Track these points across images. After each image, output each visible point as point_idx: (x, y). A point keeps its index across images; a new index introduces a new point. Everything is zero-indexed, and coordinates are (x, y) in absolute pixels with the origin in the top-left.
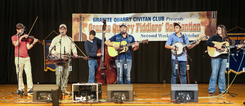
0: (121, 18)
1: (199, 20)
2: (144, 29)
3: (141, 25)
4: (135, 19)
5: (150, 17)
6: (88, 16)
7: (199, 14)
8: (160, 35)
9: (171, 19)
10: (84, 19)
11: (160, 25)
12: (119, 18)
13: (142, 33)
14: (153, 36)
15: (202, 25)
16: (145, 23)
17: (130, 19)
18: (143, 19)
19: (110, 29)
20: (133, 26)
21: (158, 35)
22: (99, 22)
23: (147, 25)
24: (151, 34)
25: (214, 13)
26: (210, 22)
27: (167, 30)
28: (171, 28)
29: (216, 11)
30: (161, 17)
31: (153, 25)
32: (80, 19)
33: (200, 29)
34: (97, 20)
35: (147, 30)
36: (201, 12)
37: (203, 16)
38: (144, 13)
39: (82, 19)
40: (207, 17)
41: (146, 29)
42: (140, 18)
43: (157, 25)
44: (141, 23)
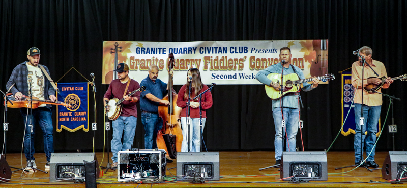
0: (181, 48)
1: (301, 52)
2: (216, 66)
3: (211, 60)
4: (202, 50)
5: (226, 48)
6: (129, 45)
7: (302, 43)
8: (241, 75)
9: (258, 51)
10: (122, 49)
11: (241, 60)
12: (177, 49)
13: (213, 72)
14: (230, 77)
15: (306, 61)
16: (217, 57)
17: (195, 49)
18: (214, 49)
19: (163, 66)
20: (198, 61)
21: (238, 76)
22: (145, 54)
23: (221, 60)
24: (228, 73)
25: (324, 43)
26: (318, 56)
27: (252, 67)
28: (258, 65)
29: (326, 39)
30: (242, 47)
31: (231, 60)
32: (115, 50)
33: (303, 67)
34: (142, 51)
35: (221, 68)
36: (305, 41)
37: (307, 47)
38: (217, 42)
39: (119, 49)
40: (313, 49)
41: (219, 66)
42: (210, 48)
43: (236, 60)
44: (211, 57)
